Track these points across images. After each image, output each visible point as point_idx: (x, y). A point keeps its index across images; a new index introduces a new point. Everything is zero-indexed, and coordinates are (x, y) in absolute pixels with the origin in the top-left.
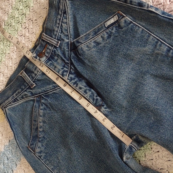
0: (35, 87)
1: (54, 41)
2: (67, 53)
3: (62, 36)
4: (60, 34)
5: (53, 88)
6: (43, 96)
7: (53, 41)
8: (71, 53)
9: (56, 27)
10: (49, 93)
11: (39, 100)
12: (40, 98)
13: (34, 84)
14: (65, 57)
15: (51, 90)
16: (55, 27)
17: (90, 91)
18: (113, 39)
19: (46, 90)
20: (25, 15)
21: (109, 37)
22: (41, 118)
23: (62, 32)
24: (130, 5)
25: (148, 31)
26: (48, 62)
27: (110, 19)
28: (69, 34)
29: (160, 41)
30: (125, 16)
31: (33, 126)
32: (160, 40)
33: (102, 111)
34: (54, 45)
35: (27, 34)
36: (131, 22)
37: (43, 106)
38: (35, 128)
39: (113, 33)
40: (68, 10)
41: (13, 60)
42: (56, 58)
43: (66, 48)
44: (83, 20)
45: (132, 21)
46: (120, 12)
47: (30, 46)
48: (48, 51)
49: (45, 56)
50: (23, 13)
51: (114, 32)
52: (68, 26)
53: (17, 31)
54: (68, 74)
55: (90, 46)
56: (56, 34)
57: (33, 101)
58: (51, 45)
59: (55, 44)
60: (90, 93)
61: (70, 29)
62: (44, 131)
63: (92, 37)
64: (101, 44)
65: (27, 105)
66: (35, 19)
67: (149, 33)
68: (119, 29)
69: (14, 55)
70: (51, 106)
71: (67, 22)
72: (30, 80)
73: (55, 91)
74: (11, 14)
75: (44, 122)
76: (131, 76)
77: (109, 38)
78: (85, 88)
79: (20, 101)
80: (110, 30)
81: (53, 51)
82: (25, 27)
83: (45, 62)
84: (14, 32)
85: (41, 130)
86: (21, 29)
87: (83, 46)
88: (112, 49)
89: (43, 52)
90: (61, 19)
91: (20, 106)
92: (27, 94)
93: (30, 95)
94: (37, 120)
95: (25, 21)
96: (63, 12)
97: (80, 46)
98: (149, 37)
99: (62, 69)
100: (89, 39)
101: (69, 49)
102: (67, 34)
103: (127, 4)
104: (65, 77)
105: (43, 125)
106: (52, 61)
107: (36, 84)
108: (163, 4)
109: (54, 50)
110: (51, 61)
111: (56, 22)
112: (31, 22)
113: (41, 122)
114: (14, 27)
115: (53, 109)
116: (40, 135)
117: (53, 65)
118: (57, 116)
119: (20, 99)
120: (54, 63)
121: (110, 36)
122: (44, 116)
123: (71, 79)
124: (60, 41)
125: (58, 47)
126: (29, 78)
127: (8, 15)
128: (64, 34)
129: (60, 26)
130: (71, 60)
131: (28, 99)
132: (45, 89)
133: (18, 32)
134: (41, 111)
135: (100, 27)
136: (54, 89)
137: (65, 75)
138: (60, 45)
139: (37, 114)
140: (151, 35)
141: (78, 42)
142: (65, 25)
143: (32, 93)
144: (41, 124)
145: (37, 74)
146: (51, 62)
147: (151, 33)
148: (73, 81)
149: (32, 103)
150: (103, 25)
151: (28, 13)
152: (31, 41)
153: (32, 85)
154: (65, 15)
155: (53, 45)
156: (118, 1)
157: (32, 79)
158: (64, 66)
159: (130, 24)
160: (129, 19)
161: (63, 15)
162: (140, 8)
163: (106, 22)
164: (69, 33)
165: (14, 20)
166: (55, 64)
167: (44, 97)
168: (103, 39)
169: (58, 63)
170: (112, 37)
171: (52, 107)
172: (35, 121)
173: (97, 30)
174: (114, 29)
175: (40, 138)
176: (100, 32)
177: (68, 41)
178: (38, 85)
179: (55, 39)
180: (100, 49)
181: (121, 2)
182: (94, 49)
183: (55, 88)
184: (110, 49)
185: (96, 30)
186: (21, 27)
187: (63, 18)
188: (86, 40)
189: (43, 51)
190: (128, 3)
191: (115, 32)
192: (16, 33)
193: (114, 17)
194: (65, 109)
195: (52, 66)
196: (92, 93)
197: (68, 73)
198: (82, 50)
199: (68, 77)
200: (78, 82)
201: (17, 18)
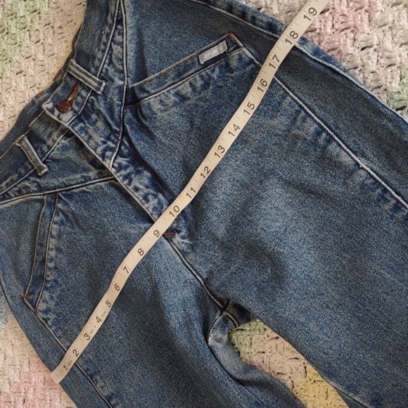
0: (46, 173)
1: (93, 79)
2: (117, 109)
3: (111, 71)
4: (106, 66)
5: (82, 180)
6: (60, 194)
7: (90, 80)
8: (125, 111)
9: (99, 50)
10: (74, 190)
11: (53, 201)
12: (56, 198)
13: (44, 168)
14: (113, 118)
15: (78, 186)
16: (96, 50)
17: (155, 196)
18: (214, 92)
19: (67, 183)
20: (39, 13)
22: (53, 241)
23: (111, 62)
25: (283, 86)
26: (76, 125)
27: (211, 47)
29: (305, 111)
31: (37, 255)
32: (306, 108)
33: (175, 242)
34: (92, 88)
35: (40, 57)
37: (59, 216)
38: (40, 259)
40: (128, 17)
41: (6, 109)
42: (94, 117)
43: (115, 99)
44: (156, 43)
45: (253, 58)
47: (44, 82)
48: (79, 99)
49: (72, 109)
50: (35, 8)
53: (19, 46)
54: (115, 155)
56: (98, 65)
57: (41, 201)
58: (85, 87)
59: (93, 86)
60: (156, 201)
62: (57, 268)
65: (27, 210)
66: (58, 25)
67: (284, 90)
69: (10, 98)
70: (74, 218)
72: (37, 157)
73: (84, 188)
74: (9, 7)
75: (59, 250)
76: (239, 176)
78: (146, 191)
79: (14, 199)
81: (90, 101)
82: (37, 40)
83: (69, 125)
84: (13, 47)
85: (51, 265)
86: (28, 42)
87: (152, 100)
89: (69, 100)
90: (110, 34)
91: (14, 210)
92: (29, 187)
93: (36, 189)
94: (45, 245)
95: (37, 27)
96: (115, 19)
97: (146, 99)
98: (284, 98)
99: (104, 143)
100: (165, 86)
101: (122, 101)
104: (108, 161)
105: (56, 256)
106: (85, 123)
107: (48, 166)
108: (318, 31)
109: (92, 99)
110: (82, 121)
111: (100, 39)
112: (51, 31)
113: (52, 250)
114: (13, 38)
115: (79, 225)
116: (48, 276)
117: (87, 133)
118: (85, 240)
119: (16, 196)
120: (88, 128)
122: (59, 236)
123: (120, 168)
124: (106, 81)
125: (99, 95)
126: (35, 154)
127: (3, 9)
129: (108, 49)
130: (124, 127)
131: (31, 197)
132: (67, 180)
133: (22, 49)
134: (55, 226)
136: (84, 182)
137: (108, 157)
138: (104, 90)
139: (46, 232)
140: (288, 94)
141: (142, 89)
142: (119, 47)
143: (39, 185)
144: (53, 253)
145: (52, 147)
146: (82, 125)
147: (288, 91)
148: (123, 172)
149: (37, 205)
151: (46, 9)
152: (47, 73)
153: (41, 168)
154: (119, 27)
155: (90, 89)
157: (41, 156)
158: (108, 138)
160: (247, 52)
161: (116, 27)
162: (270, 33)
165: (15, 20)
166: (91, 130)
167: (64, 198)
169: (96, 130)
171: (77, 221)
172: (41, 245)
175: (49, 281)
177: (121, 83)
178: (52, 171)
179: (94, 77)
181: (234, 16)
183: (87, 181)
186: (28, 38)
187: (114, 32)
189: (68, 97)
191: (219, 77)
192: (18, 50)
194: (101, 228)
195: (83, 135)
196: (160, 203)
197: (116, 153)
198: (150, 109)
199: (114, 162)
200: (133, 176)
201: (21, 17)
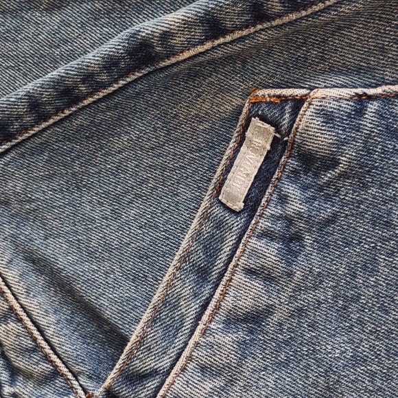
21: (290, 251)
24: (293, 16)
28: (58, 362)
30: (304, 92)
36: (362, 100)
39: (300, 214)
46: (260, 93)
51: (303, 208)
52: (29, 324)
55: (221, 359)
61: (49, 332)
63: (195, 306)
64: (269, 310)
68: (316, 175)
71: (11, 308)
77: (295, 254)
80: (268, 212)
88: (356, 299)
102: (45, 367)
103: (277, 22)
121: (291, 240)
128: (28, 376)
135: (207, 229)
150: (217, 211)
156: (217, 42)
159: (360, 112)
163: (221, 183)
164: (54, 357)
168: (265, 280)
170: (308, 239)
173: (199, 257)
174: (291, 190)
176: (223, 257)
180: (287, 343)
182: (250, 363)
184: (345, 308)
185: (194, 257)
188: (178, 343)
190: (280, 16)
193: (248, 134)
